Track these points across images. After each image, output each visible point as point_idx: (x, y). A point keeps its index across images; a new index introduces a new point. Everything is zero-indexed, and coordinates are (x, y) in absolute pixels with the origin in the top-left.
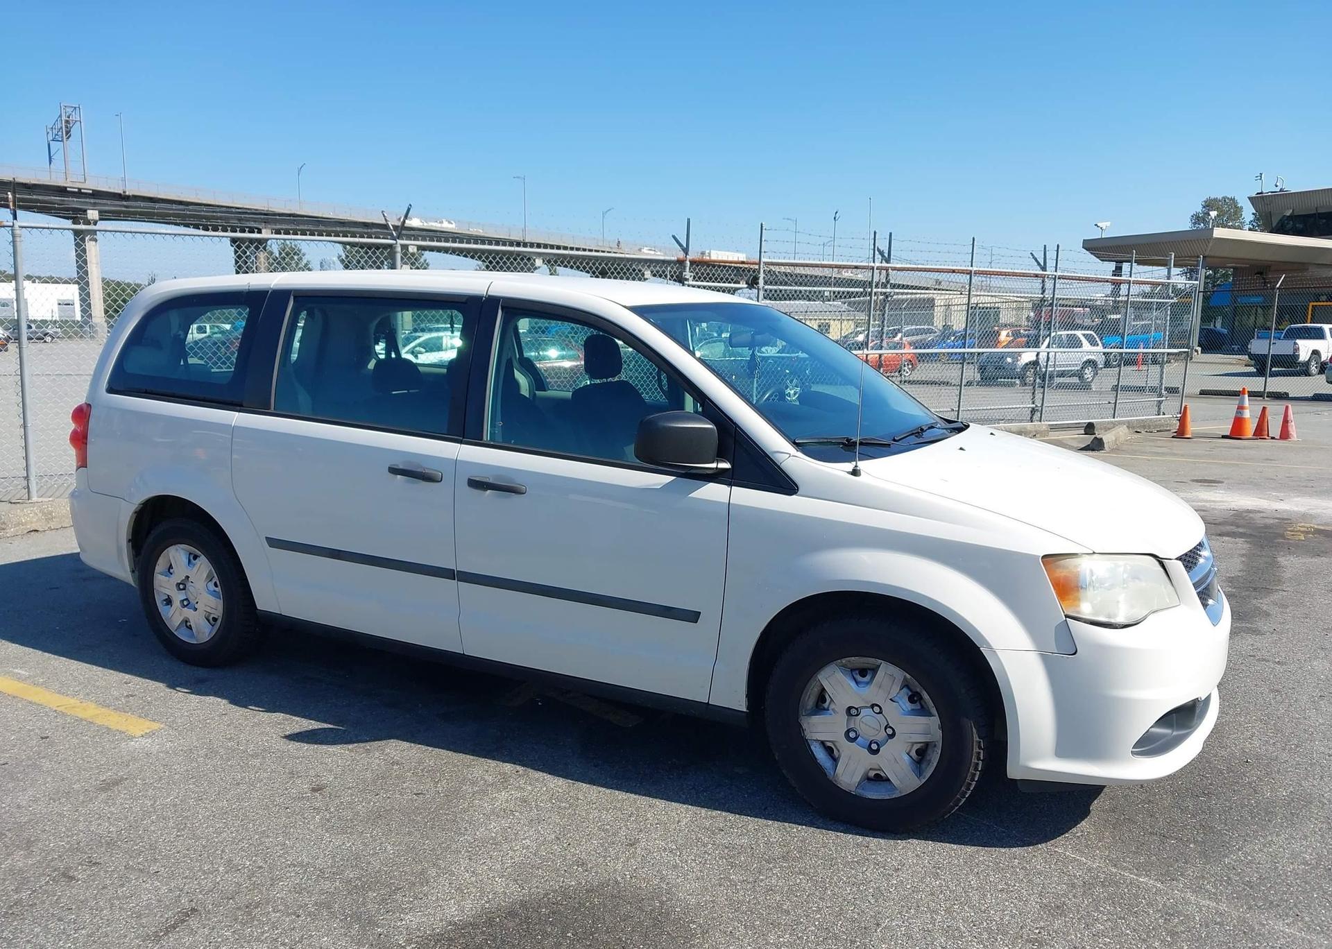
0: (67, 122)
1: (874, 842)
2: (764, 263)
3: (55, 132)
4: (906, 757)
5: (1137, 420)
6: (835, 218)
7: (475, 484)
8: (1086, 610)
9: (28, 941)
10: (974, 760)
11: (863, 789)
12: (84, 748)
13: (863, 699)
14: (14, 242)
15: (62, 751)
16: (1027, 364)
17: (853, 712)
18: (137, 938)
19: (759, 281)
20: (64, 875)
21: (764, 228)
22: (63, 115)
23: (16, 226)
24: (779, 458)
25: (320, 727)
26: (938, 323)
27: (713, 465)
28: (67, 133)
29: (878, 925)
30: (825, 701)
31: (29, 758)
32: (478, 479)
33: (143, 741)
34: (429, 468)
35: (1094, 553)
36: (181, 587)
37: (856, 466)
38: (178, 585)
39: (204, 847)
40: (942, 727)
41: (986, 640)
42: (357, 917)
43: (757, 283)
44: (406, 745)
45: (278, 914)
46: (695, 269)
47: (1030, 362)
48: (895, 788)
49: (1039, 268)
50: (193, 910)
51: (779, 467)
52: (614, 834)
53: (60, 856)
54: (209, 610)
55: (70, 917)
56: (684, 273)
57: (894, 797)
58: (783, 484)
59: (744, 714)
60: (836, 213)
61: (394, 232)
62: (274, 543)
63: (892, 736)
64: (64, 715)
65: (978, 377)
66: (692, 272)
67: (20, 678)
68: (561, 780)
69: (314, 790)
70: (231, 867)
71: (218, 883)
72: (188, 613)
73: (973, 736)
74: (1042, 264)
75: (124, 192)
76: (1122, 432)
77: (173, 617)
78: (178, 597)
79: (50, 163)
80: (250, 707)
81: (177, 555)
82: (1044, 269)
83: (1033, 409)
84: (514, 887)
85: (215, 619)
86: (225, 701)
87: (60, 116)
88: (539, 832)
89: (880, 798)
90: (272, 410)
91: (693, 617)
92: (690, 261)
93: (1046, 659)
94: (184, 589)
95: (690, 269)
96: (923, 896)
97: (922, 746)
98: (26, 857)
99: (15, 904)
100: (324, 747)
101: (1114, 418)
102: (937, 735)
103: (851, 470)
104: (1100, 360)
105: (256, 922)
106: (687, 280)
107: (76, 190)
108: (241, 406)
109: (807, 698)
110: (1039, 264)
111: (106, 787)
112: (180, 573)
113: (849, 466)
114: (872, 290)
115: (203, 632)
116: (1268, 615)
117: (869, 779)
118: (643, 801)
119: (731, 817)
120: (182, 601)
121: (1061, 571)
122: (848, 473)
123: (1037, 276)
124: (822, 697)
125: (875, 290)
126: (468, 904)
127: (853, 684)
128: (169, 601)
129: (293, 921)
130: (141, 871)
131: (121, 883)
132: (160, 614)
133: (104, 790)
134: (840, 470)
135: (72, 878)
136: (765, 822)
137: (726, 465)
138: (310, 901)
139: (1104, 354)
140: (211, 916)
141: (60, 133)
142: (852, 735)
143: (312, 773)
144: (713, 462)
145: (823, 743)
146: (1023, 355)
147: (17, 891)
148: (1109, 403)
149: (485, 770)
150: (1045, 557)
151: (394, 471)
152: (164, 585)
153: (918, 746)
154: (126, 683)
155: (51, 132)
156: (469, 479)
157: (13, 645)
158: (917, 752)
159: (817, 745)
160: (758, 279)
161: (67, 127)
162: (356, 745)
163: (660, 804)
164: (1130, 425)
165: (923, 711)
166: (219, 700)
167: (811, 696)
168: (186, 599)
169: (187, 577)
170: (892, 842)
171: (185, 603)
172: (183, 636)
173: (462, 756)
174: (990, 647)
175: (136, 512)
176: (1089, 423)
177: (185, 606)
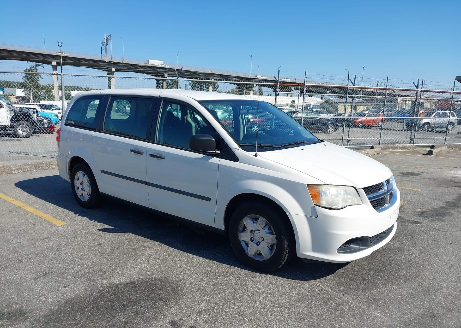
0: (107, 40)
1: (255, 274)
2: (306, 85)
3: (103, 43)
4: (267, 248)
5: (453, 144)
6: (363, 69)
7: (152, 155)
8: (324, 203)
9: (3, 276)
10: (285, 250)
11: (255, 257)
12: (43, 228)
13: (255, 228)
14: (61, 79)
15: (37, 229)
16: (424, 123)
17: (253, 232)
18: (30, 278)
19: (304, 92)
20: (20, 261)
21: (306, 73)
22: (106, 38)
23: (62, 75)
24: (234, 150)
25: (110, 227)
26: (399, 108)
27: (214, 152)
28: (107, 43)
29: (240, 298)
30: (245, 228)
31: (27, 230)
32: (152, 154)
33: (59, 227)
34: (140, 150)
35: (326, 184)
36: (81, 184)
37: (256, 153)
38: (80, 183)
39: (60, 257)
40: (277, 238)
41: (288, 211)
42: (90, 279)
43: (303, 92)
44: (131, 234)
45: (70, 276)
46: (281, 88)
47: (426, 122)
48: (264, 258)
49: (415, 87)
50: (48, 273)
51: (234, 153)
52: (177, 264)
53: (21, 256)
54: (87, 191)
55: (16, 272)
56: (277, 89)
57: (263, 260)
58: (234, 158)
59: (224, 231)
60: (364, 67)
61: (178, 76)
62: (103, 172)
63: (263, 240)
64: (42, 219)
65: (405, 128)
66: (280, 88)
67: (36, 208)
68: (171, 248)
69: (98, 245)
70: (65, 263)
71: (59, 267)
72: (83, 192)
73: (285, 242)
74: (417, 86)
75: (123, 62)
76: (444, 149)
77: (79, 192)
78: (80, 187)
79: (102, 53)
80: (93, 221)
81: (80, 174)
82: (417, 88)
83: (411, 139)
84: (138, 276)
85: (89, 194)
86: (87, 218)
87: (105, 38)
88: (155, 262)
89: (259, 260)
90: (103, 131)
91: (209, 199)
92: (279, 85)
93: (308, 218)
94: (82, 185)
95: (279, 88)
96: (261, 291)
97: (272, 244)
98: (13, 255)
99: (4, 267)
100: (108, 233)
101: (445, 143)
102: (275, 241)
103: (255, 155)
104: (456, 122)
105: (63, 278)
106: (277, 91)
107: (109, 62)
108: (95, 130)
109: (240, 227)
110: (416, 86)
111: (43, 239)
112: (81, 179)
113: (254, 153)
114: (347, 95)
115: (86, 198)
116: (452, 215)
117: (257, 254)
118: (191, 256)
119: (215, 262)
120: (81, 188)
121: (314, 189)
122: (254, 155)
123: (414, 90)
124: (245, 227)
125: (348, 95)
126: (122, 279)
127: (252, 223)
128: (78, 188)
129: (73, 279)
130: (41, 262)
131: (34, 264)
132: (76, 192)
133: (42, 240)
134: (251, 154)
135: (22, 262)
136: (225, 265)
137: (219, 152)
138: (80, 274)
139: (458, 120)
140: (52, 275)
141: (105, 44)
142: (252, 239)
143: (100, 240)
144: (214, 151)
145: (245, 241)
146: (424, 120)
147: (6, 264)
148: (443, 138)
149: (150, 243)
150: (308, 185)
151: (131, 151)
152: (77, 183)
153: (271, 244)
154: (63, 211)
155: (102, 43)
156: (150, 154)
157: (39, 199)
158: (270, 246)
159: (243, 242)
160: (304, 91)
161: (106, 42)
162: (117, 233)
163: (196, 257)
164: (449, 147)
165: (271, 233)
166: (86, 218)
167: (241, 226)
168: (83, 188)
169: (82, 181)
170: (261, 275)
171: (82, 189)
172: (81, 199)
173: (145, 239)
174: (289, 213)
175: (70, 161)
176: (433, 145)
177: (82, 190)
